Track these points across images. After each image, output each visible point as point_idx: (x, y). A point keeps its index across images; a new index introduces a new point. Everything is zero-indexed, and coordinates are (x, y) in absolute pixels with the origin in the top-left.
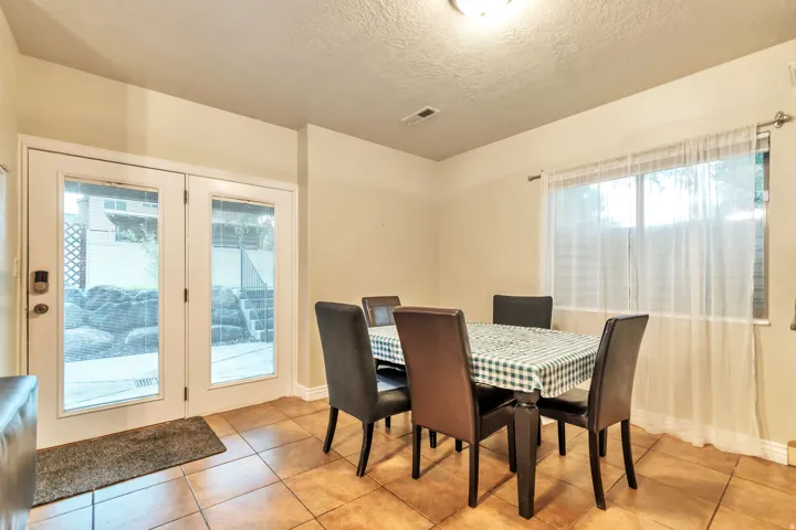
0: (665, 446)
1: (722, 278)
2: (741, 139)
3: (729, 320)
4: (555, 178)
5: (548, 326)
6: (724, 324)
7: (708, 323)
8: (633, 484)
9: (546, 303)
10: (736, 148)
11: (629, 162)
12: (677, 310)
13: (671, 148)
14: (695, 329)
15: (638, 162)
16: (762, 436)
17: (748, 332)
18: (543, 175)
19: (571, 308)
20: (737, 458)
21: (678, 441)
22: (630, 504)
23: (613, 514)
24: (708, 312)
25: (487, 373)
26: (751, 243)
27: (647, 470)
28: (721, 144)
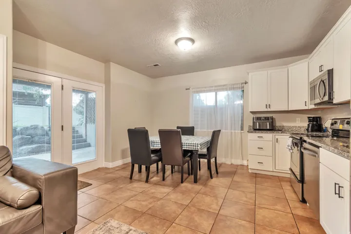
0: (223, 165)
1: (235, 120)
2: (238, 86)
3: (236, 131)
4: (194, 90)
5: (193, 135)
6: (235, 132)
7: (232, 132)
8: (217, 173)
9: (193, 128)
10: (237, 88)
11: (214, 88)
12: (225, 130)
13: (224, 85)
14: (229, 134)
15: (216, 88)
16: (242, 160)
17: (240, 134)
18: (190, 89)
19: (199, 130)
20: (238, 166)
21: (225, 164)
22: (217, 177)
23: (214, 180)
24: (232, 130)
25: (186, 146)
26: (240, 111)
27: (220, 170)
28: (235, 86)
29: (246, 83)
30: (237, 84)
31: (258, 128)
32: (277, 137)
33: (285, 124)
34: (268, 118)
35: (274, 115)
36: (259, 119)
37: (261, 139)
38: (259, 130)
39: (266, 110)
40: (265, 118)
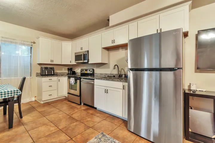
16: (32, 97)
29: (34, 43)
30: (28, 42)
31: (47, 74)
32: (59, 78)
33: (58, 71)
34: (52, 68)
35: (54, 67)
36: (46, 68)
37: (50, 80)
38: (47, 75)
39: (51, 63)
40: (50, 68)
